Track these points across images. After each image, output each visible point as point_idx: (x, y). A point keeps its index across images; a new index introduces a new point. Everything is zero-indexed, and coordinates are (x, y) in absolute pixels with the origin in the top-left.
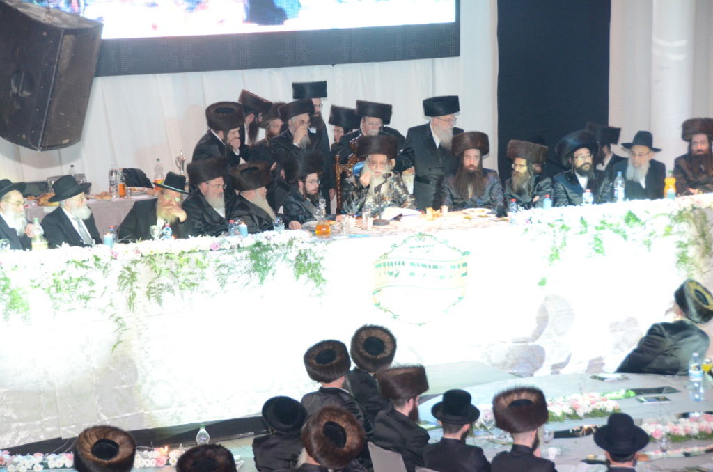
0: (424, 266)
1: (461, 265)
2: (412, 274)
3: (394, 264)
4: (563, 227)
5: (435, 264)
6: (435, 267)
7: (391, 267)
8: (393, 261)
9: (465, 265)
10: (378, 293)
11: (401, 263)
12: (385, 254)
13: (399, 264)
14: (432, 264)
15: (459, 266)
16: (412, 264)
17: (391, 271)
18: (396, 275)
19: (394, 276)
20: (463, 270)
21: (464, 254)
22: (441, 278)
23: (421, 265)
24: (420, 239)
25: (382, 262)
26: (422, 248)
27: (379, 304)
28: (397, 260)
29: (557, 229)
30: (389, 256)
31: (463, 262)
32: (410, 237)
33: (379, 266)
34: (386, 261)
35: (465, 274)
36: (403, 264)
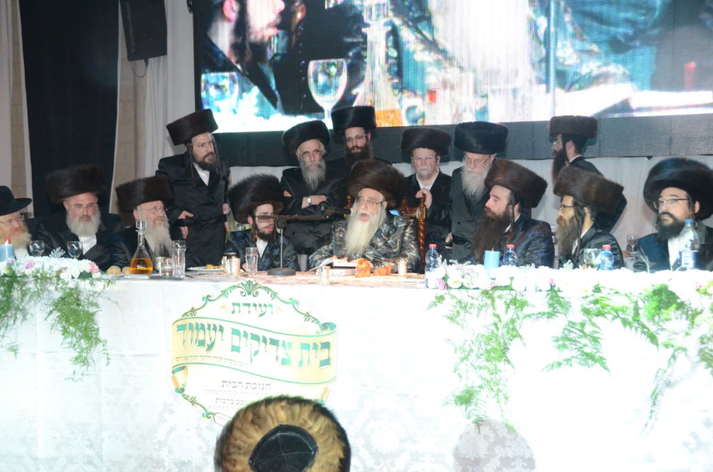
0: (255, 337)
1: (320, 346)
2: (235, 349)
3: (206, 327)
4: (514, 301)
5: (275, 337)
6: (274, 342)
7: (202, 332)
8: (205, 322)
9: (326, 345)
10: (182, 372)
11: (218, 328)
12: (193, 310)
13: (215, 328)
14: (269, 336)
15: (315, 346)
16: (235, 332)
17: (201, 337)
18: (210, 347)
19: (206, 347)
20: (324, 355)
21: (325, 326)
22: (284, 362)
23: (249, 336)
24: (249, 293)
25: (187, 322)
26: (252, 308)
27: (183, 390)
28: (212, 322)
29: (500, 304)
30: (198, 313)
31: (325, 340)
32: (234, 286)
33: (181, 328)
34: (194, 322)
35: (326, 362)
36: (221, 329)
